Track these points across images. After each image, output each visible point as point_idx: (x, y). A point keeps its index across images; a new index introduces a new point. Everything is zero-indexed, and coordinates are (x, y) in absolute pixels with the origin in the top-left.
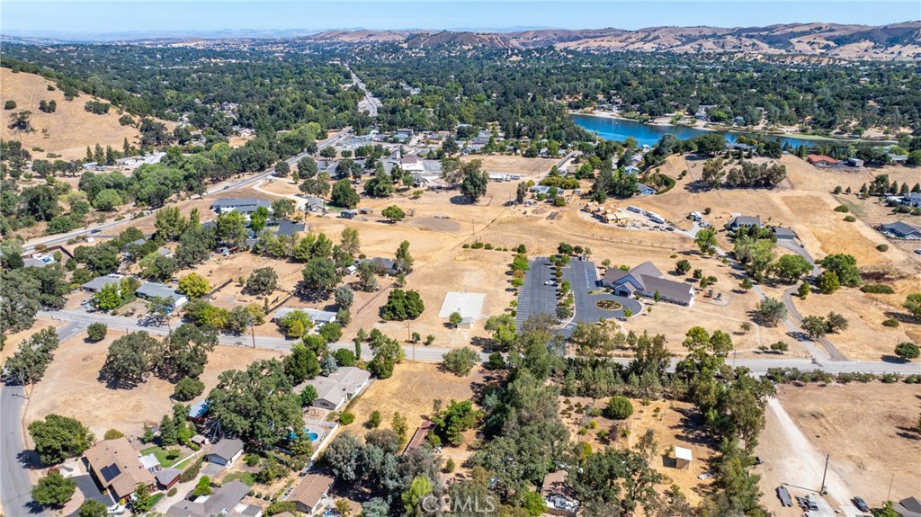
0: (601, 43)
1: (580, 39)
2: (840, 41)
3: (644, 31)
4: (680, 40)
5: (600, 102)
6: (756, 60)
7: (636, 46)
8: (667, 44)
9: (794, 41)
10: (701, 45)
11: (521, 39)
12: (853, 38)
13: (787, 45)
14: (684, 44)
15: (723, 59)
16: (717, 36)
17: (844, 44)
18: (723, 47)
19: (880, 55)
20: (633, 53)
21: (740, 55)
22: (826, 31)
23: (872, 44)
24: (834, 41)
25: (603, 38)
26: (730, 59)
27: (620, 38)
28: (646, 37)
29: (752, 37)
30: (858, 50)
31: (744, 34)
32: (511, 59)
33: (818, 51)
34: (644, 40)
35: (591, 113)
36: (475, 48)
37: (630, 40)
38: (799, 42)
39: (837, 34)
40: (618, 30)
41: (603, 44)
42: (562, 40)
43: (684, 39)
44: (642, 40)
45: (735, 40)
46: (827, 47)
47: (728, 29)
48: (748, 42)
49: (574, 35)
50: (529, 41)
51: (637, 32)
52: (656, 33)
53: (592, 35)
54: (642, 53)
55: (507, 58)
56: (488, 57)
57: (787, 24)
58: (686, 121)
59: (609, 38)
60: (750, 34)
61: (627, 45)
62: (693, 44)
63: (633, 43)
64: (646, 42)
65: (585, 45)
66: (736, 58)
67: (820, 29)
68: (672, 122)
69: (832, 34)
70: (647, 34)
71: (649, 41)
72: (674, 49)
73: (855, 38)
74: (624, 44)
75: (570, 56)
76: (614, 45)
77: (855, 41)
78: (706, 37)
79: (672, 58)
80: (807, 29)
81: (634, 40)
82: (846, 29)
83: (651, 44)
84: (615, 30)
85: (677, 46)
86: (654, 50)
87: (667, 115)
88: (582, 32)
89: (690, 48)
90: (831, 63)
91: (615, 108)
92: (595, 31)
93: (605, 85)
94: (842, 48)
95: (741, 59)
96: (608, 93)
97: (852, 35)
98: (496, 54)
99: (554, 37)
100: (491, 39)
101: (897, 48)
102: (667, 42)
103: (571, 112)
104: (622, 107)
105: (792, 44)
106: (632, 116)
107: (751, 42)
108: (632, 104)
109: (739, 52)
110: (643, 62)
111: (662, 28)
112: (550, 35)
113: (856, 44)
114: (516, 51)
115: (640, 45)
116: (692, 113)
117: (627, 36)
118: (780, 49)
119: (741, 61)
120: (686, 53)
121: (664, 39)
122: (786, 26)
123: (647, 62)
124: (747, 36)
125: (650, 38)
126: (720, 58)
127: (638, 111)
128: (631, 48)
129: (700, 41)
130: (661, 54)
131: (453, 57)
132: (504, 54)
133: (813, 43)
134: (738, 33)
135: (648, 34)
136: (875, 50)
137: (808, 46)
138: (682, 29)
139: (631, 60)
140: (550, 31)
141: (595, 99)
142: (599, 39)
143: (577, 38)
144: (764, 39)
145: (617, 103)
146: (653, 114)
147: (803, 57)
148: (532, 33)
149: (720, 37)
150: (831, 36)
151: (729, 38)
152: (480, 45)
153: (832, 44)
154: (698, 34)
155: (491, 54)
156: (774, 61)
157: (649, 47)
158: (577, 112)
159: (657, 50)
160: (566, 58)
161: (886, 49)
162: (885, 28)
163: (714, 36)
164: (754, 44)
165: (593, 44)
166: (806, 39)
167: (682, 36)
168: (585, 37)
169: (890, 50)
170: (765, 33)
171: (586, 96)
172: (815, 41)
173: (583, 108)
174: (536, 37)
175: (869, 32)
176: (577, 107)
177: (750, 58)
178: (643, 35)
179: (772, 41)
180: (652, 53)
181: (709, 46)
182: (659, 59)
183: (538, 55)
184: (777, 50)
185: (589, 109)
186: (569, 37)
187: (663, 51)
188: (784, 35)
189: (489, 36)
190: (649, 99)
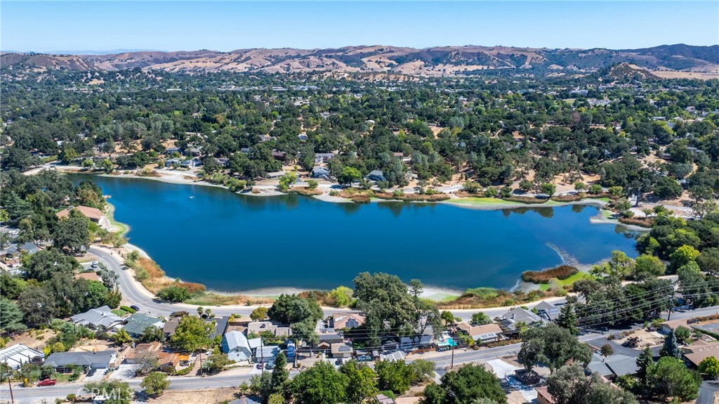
0: (196, 64)
1: (176, 60)
2: (400, 60)
3: (236, 52)
4: (270, 61)
5: (169, 154)
6: (343, 78)
7: (230, 66)
8: (258, 64)
9: (365, 60)
10: (289, 64)
11: (117, 60)
12: (409, 58)
13: (360, 64)
14: (274, 64)
15: (314, 78)
16: (302, 56)
17: (403, 63)
18: (308, 66)
19: (432, 72)
20: (227, 74)
21: (329, 74)
22: (387, 52)
23: (423, 63)
24: (395, 60)
25: (198, 60)
26: (321, 78)
27: (214, 59)
28: (238, 58)
29: (330, 57)
30: (414, 67)
31: (323, 55)
32: (91, 83)
33: (386, 69)
34: (237, 61)
35: (154, 174)
36: (49, 72)
37: (224, 61)
38: (369, 61)
39: (396, 54)
40: (212, 52)
41: (199, 65)
42: (157, 61)
43: (273, 60)
44: (235, 61)
45: (317, 60)
46: (390, 65)
47: (309, 51)
48: (329, 61)
49: (169, 57)
50: (123, 63)
51: (230, 54)
52: (248, 55)
53: (187, 56)
54: (235, 73)
55: (86, 82)
56: (64, 81)
57: (356, 46)
58: (300, 185)
59: (204, 59)
60: (329, 54)
61: (221, 66)
62: (282, 64)
63: (227, 64)
64: (239, 63)
65: (181, 66)
66: (325, 77)
67: (382, 50)
68: (280, 188)
69: (393, 54)
70: (239, 55)
71: (242, 62)
72: (265, 68)
73: (411, 58)
74: (219, 65)
75: (159, 78)
76: (210, 66)
77: (410, 61)
78: (292, 58)
79: (265, 78)
80: (372, 50)
81: (227, 61)
82: (402, 51)
83: (244, 65)
84: (209, 52)
85: (268, 66)
86: (247, 70)
87: (271, 174)
88: (177, 54)
89: (278, 68)
90: (406, 80)
91: (191, 164)
92: (190, 53)
93: (178, 125)
94: (402, 66)
95: (330, 77)
96: (182, 138)
97: (407, 56)
98: (72, 78)
99: (150, 58)
100: (71, 61)
101: (440, 66)
102: (258, 61)
103: (122, 174)
104: (202, 162)
105: (364, 63)
106: (217, 179)
107: (331, 62)
108: (217, 155)
109: (327, 71)
110: (237, 84)
111: (252, 49)
112: (145, 56)
113: (411, 63)
114: (97, 74)
115: (233, 65)
116: (307, 168)
117: (221, 57)
118: (355, 67)
119: (331, 80)
120: (278, 73)
121: (256, 60)
122: (355, 48)
123: (241, 83)
124: (326, 56)
125: (242, 59)
126: (311, 77)
127: (227, 167)
128: (225, 68)
129: (288, 61)
130: (254, 74)
131: (18, 82)
132: (82, 77)
133: (380, 62)
134: (318, 53)
135: (241, 56)
136: (427, 68)
137: (376, 64)
138: (271, 51)
139: (224, 81)
140: (146, 53)
141: (160, 149)
142: (195, 60)
143: (173, 60)
144: (340, 58)
145: (194, 154)
146: (248, 174)
147: (383, 75)
148: (127, 55)
149: (304, 57)
150: (392, 56)
151: (312, 58)
152: (58, 68)
153: (394, 63)
154: (284, 55)
155: (67, 78)
156: (359, 79)
157: (242, 68)
158: (132, 174)
159: (250, 70)
160: (154, 81)
161: (434, 67)
162: (429, 50)
163: (298, 56)
164: (334, 64)
165: (189, 65)
166: (374, 58)
167: (270, 56)
168: (181, 59)
169: (437, 68)
170: (340, 54)
171: (147, 146)
172: (381, 60)
173: (141, 167)
174: (131, 59)
175: (418, 53)
176: (132, 166)
177: (338, 76)
178: (235, 56)
179: (348, 61)
180: (244, 73)
181: (296, 65)
182: (252, 80)
183: (123, 78)
184: (353, 68)
185: (150, 167)
186: (164, 58)
187: (255, 71)
188: (357, 55)
189: (69, 58)
190: (241, 146)
